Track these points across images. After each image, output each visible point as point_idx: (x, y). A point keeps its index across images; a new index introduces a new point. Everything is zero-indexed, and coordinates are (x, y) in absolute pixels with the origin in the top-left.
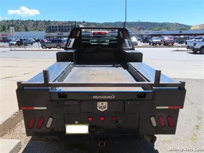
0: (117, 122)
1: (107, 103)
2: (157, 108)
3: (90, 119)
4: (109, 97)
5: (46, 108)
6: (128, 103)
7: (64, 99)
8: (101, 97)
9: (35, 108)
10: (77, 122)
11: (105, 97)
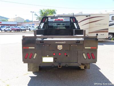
0: (67, 56)
1: (62, 46)
2: (85, 48)
3: (54, 54)
4: (63, 43)
5: (34, 48)
6: (72, 45)
7: (42, 43)
8: (59, 43)
9: (29, 48)
10: (48, 56)
11: (61, 43)
